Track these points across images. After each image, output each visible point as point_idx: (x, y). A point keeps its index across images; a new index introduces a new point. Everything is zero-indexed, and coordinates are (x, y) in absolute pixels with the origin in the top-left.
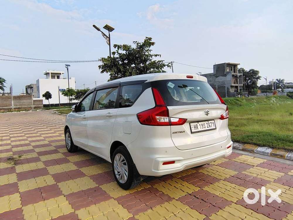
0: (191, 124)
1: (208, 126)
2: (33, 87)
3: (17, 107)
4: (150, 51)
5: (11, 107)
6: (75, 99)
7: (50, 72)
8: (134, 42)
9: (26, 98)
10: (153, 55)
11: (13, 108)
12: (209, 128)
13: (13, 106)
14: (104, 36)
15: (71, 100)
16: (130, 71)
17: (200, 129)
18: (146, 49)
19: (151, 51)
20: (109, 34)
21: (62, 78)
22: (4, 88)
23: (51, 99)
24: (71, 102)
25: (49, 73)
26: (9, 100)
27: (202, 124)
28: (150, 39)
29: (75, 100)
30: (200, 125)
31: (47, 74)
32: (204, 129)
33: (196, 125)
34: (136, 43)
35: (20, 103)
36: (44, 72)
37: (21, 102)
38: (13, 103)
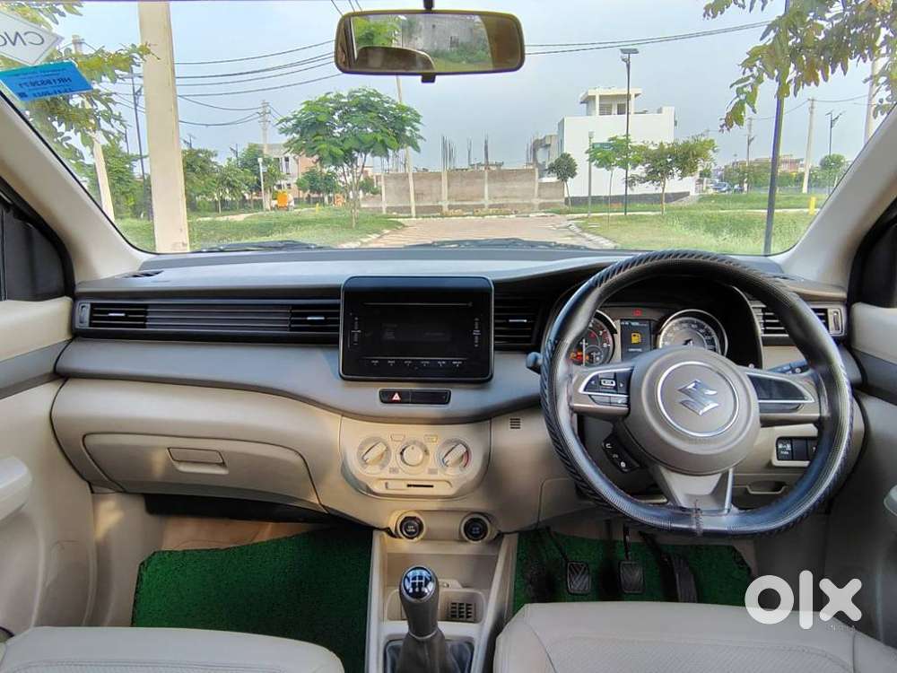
2: (550, 145)
3: (497, 203)
5: (482, 202)
6: (646, 180)
7: (598, 92)
9: (520, 177)
11: (486, 205)
13: (487, 198)
15: (630, 182)
22: (420, 142)
23: (575, 178)
24: (629, 192)
25: (594, 97)
26: (479, 180)
29: (647, 184)
31: (588, 100)
35: (505, 189)
37: (507, 186)
38: (486, 190)
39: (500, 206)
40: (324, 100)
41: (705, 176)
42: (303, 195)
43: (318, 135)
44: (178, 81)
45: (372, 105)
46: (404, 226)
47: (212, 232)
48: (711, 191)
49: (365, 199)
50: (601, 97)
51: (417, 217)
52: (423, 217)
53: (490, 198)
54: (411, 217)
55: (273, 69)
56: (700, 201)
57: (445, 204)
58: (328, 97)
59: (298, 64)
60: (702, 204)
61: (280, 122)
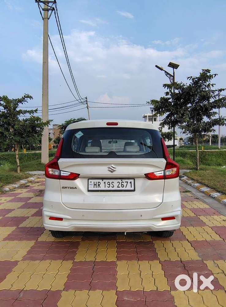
0: (90, 181)
1: (120, 186)
4: (212, 85)
8: (188, 78)
10: (216, 90)
12: (121, 189)
14: (168, 75)
16: (182, 112)
17: (103, 188)
18: (205, 84)
19: (214, 85)
20: (174, 72)
21: (158, 120)
25: (147, 116)
27: (109, 182)
28: (208, 71)
30: (105, 183)
31: (145, 117)
32: (111, 189)
33: (99, 182)
34: (192, 79)
36: (143, 115)
41: (181, 140)
42: (55, 145)
44: (49, 111)
47: (35, 156)
48: (183, 145)
50: (149, 116)
55: (64, 107)
56: (180, 147)
59: (69, 106)
60: (181, 148)
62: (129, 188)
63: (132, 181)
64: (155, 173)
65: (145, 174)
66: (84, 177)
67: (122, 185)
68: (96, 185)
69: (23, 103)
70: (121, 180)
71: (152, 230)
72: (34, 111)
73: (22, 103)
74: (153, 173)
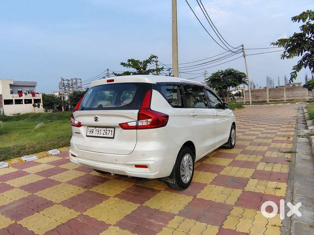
0: (88, 128)
1: (105, 133)
5: (283, 99)
11: (285, 100)
12: (105, 136)
13: (285, 97)
17: (94, 135)
26: (282, 91)
27: (98, 130)
30: (96, 130)
32: (99, 135)
33: (93, 130)
35: (293, 94)
38: (285, 94)
39: (292, 100)
40: (218, 72)
43: (215, 82)
45: (231, 73)
46: (244, 107)
49: (238, 99)
51: (252, 105)
52: (254, 105)
53: (287, 97)
54: (250, 105)
57: (268, 100)
58: (219, 71)
61: (205, 80)
62: (110, 136)
63: (113, 129)
64: (129, 123)
65: (119, 124)
66: (85, 126)
67: (106, 132)
68: (91, 131)
69: (152, 63)
70: (106, 128)
71: (126, 174)
72: (161, 69)
73: (150, 63)
74: (127, 123)
